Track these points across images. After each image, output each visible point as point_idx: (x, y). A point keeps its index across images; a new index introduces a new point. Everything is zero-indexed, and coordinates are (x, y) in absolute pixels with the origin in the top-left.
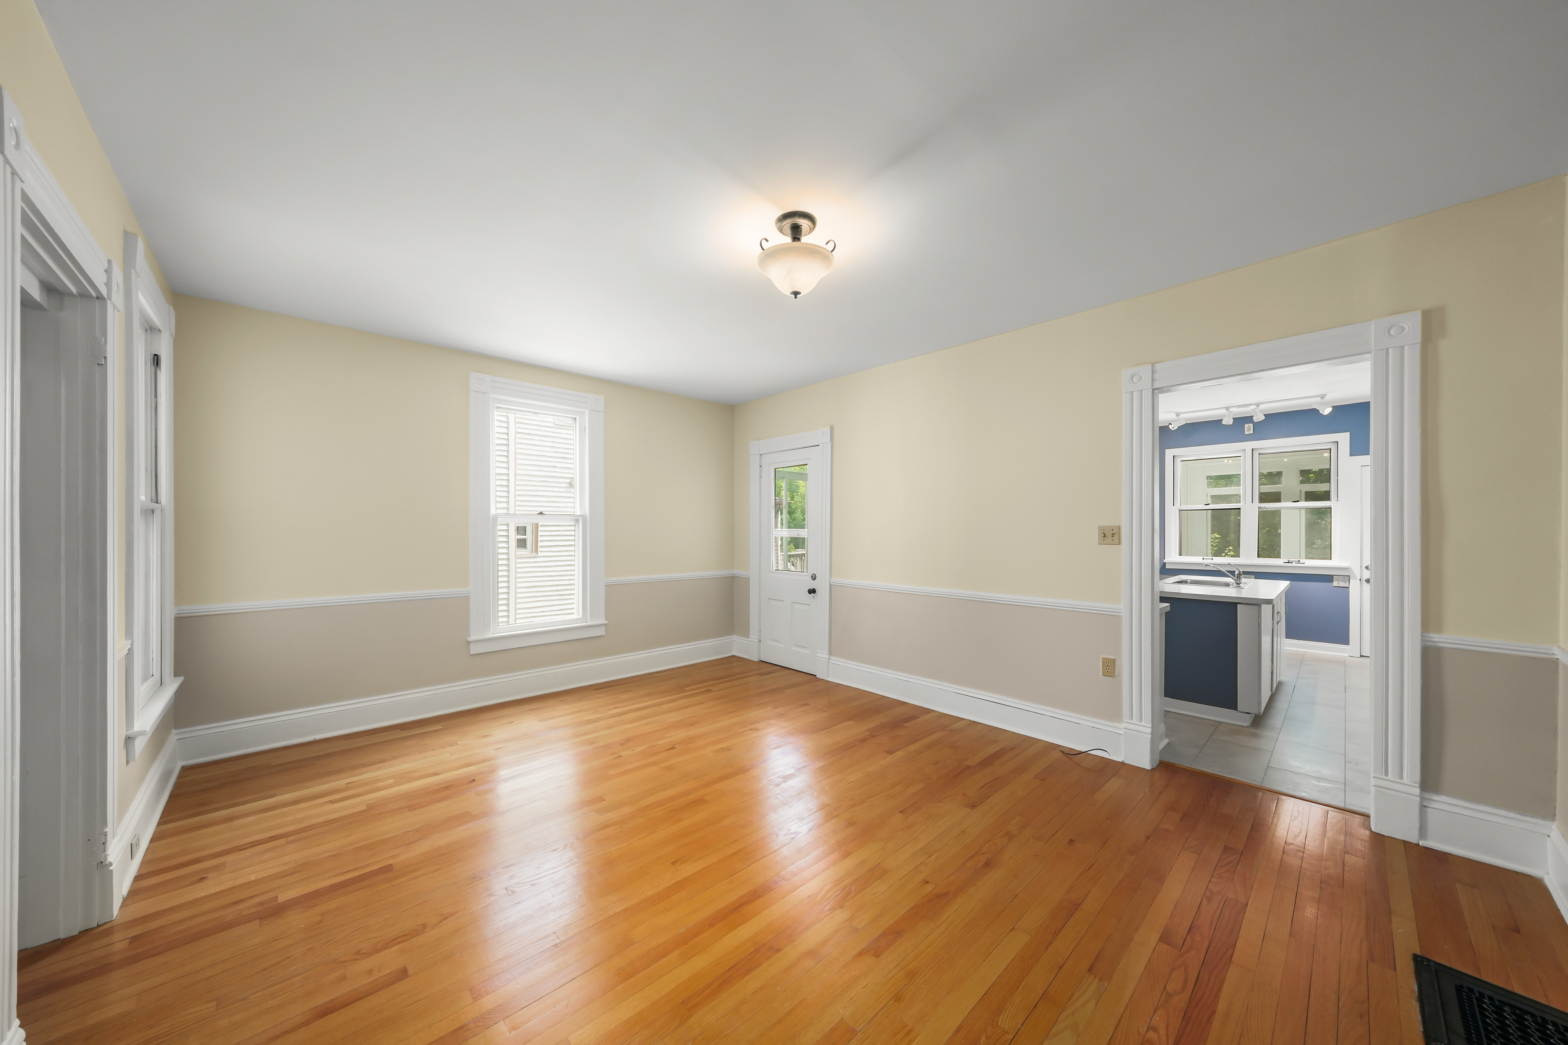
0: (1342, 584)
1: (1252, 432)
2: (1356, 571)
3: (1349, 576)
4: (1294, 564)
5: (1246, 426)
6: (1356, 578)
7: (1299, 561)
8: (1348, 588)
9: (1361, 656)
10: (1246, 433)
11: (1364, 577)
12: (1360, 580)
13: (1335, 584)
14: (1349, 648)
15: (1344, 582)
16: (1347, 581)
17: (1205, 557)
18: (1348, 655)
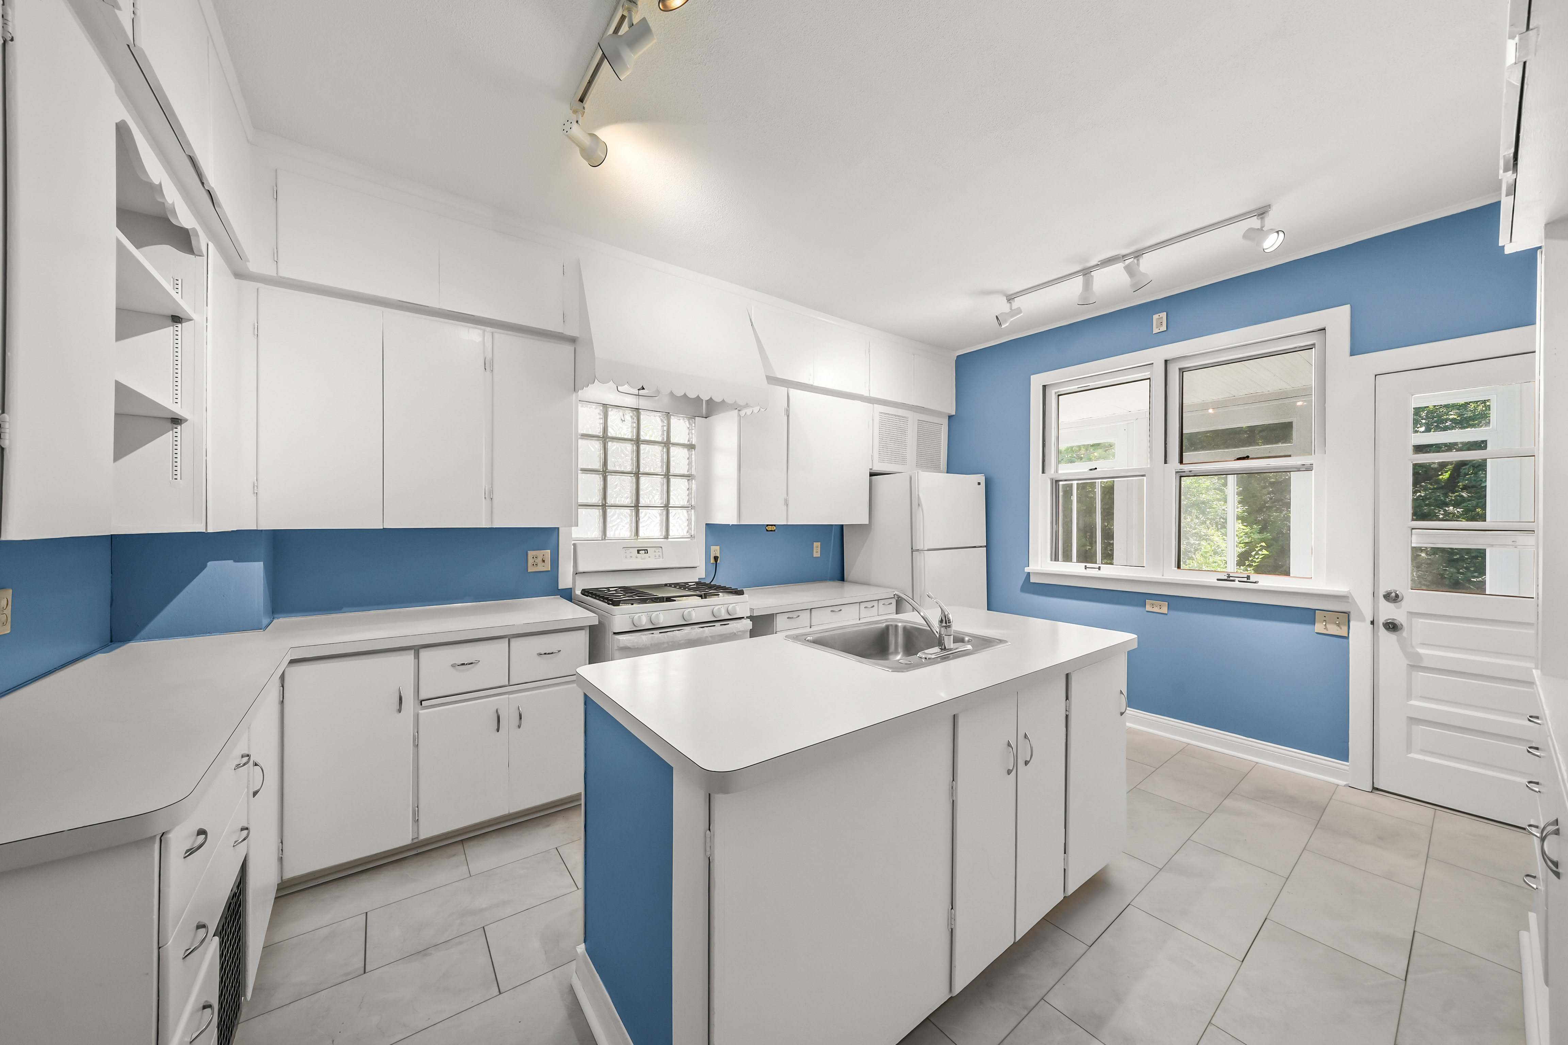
0: (1333, 629)
1: (1164, 328)
2: (1364, 604)
3: (1348, 614)
4: (1237, 584)
5: (1155, 317)
6: (1362, 619)
7: (1248, 577)
8: (1347, 638)
9: (1375, 789)
10: (1155, 331)
11: (1380, 618)
12: (1372, 623)
13: (1319, 627)
14: (1347, 768)
15: (1338, 625)
16: (1344, 624)
17: (1089, 565)
18: (1344, 783)
